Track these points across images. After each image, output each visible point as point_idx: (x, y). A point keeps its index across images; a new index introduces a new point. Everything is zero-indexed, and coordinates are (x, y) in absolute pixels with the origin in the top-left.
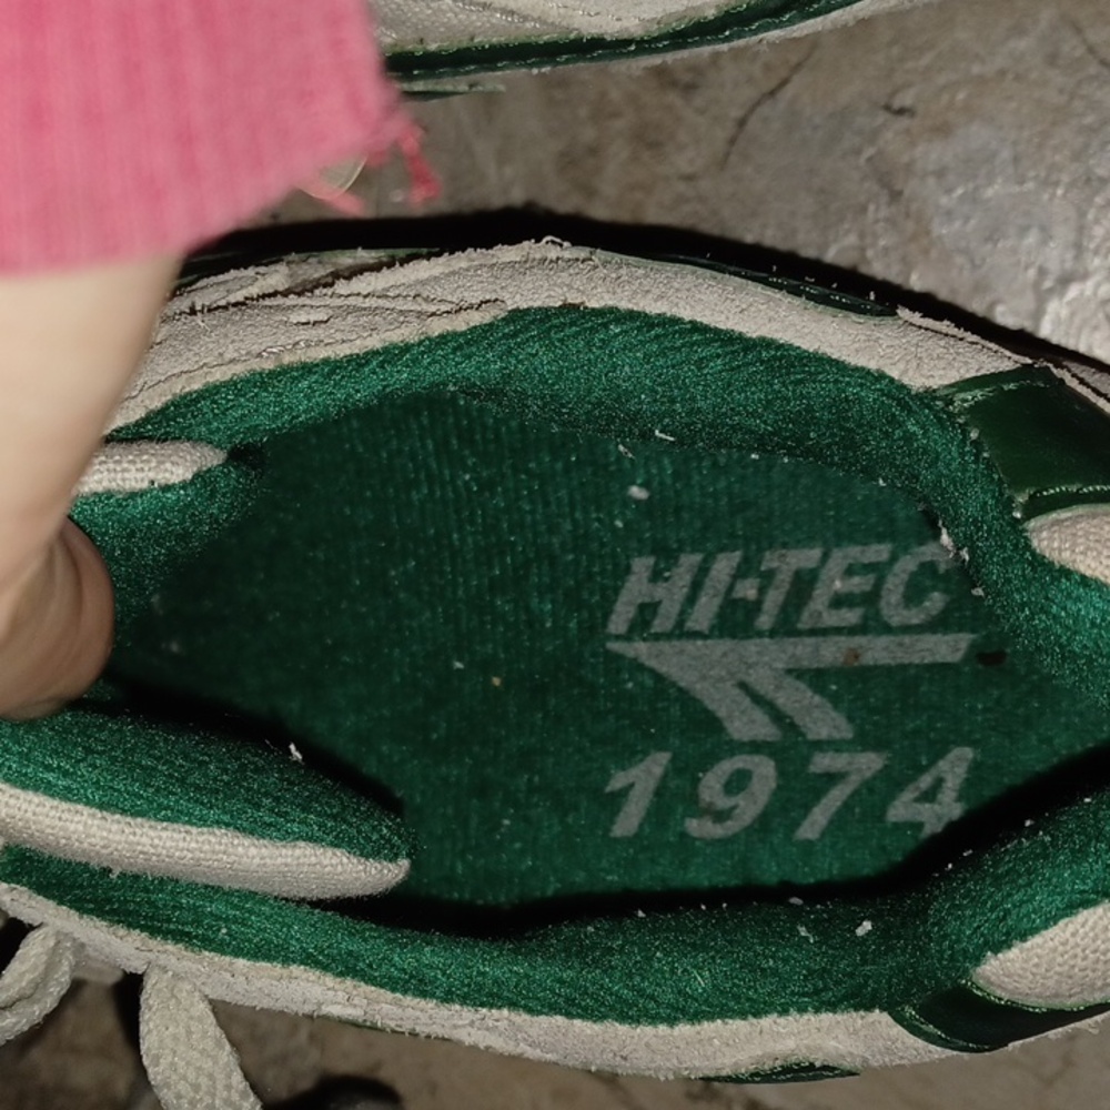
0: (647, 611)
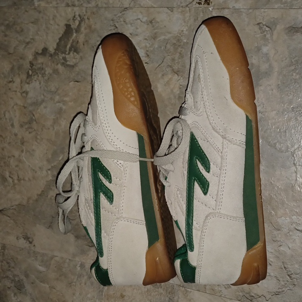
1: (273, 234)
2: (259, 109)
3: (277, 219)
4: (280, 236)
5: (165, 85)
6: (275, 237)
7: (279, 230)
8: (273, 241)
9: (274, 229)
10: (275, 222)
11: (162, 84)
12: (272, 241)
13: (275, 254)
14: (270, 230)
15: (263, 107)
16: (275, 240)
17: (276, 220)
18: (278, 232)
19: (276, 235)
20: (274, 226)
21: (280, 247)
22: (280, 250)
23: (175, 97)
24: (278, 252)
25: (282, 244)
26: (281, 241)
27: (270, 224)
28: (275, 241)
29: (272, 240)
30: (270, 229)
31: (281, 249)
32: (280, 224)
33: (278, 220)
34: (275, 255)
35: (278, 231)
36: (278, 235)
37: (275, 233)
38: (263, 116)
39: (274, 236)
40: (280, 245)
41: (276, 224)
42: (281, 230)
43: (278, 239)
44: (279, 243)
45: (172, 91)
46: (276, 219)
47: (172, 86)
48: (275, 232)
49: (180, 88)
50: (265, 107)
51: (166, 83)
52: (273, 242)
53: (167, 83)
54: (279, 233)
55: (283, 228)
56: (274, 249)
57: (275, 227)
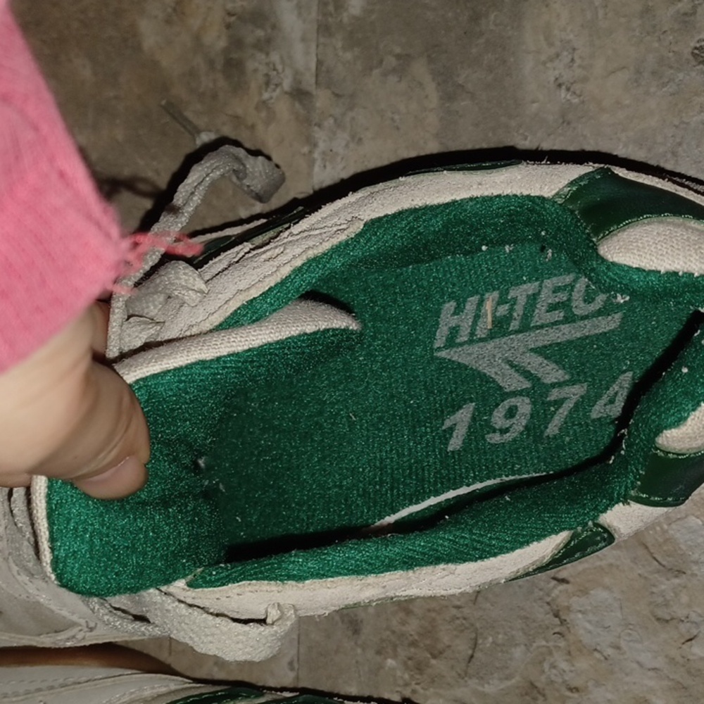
0: (454, 331)
1: (654, 590)
2: (557, 72)
3: (665, 527)
4: (684, 599)
5: (168, 22)
6: (666, 604)
7: (681, 572)
8: (658, 619)
9: (658, 572)
10: (661, 540)
11: (156, 17)
12: (653, 619)
13: (671, 677)
14: (640, 575)
15: (573, 60)
16: (668, 618)
17: (664, 532)
18: (677, 581)
19: (670, 595)
20: (659, 559)
21: (689, 643)
22: (691, 657)
23: (211, 63)
24: (683, 666)
25: (695, 632)
26: (694, 617)
27: (641, 552)
28: (667, 621)
29: (655, 616)
30: (640, 572)
31: (694, 655)
32: (683, 547)
33: (671, 532)
34: (673, 680)
35: (676, 577)
36: (676, 595)
37: (663, 587)
38: (576, 101)
39: (660, 600)
40: (688, 638)
41: (665, 548)
42: (689, 572)
43: (681, 612)
44: (683, 628)
45: (197, 38)
46: (662, 528)
47: (195, 23)
48: (666, 585)
49: (228, 26)
50: (578, 62)
51: (169, 10)
52: (656, 623)
53: (175, 10)
54: (679, 585)
55: (696, 563)
56: (666, 656)
57: (664, 563)
